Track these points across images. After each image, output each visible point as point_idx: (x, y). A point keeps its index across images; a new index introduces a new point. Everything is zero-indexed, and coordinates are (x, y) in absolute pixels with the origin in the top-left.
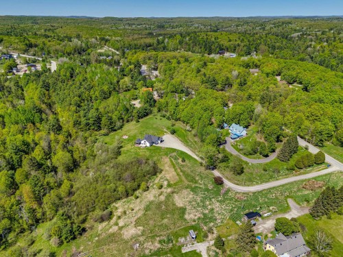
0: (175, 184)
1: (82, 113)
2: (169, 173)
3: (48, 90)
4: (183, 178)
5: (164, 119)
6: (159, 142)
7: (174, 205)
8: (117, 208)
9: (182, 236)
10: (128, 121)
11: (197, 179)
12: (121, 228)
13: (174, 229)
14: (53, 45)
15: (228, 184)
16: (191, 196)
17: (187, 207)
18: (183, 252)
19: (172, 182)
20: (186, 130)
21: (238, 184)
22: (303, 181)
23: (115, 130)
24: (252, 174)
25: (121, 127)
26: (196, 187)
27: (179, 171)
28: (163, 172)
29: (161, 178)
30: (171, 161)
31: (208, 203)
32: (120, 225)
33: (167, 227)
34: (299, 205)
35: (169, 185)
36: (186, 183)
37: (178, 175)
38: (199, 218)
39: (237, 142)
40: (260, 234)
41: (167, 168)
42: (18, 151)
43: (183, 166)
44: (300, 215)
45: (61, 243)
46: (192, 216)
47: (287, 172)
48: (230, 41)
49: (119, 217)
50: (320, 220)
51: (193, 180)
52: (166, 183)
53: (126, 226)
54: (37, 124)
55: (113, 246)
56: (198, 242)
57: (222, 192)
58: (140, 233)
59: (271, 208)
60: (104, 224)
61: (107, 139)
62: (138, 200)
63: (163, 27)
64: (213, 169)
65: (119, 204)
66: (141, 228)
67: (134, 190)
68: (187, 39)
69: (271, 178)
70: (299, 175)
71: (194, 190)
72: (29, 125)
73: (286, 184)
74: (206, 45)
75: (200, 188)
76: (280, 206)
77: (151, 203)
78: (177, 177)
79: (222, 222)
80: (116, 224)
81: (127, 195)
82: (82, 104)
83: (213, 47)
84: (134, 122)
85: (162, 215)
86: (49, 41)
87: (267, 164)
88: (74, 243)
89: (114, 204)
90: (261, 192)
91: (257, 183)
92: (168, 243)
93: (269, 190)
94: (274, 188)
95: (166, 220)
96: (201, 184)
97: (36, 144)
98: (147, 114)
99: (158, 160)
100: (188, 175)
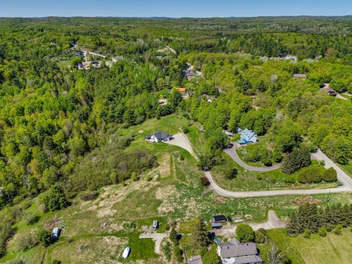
0: (164, 179)
1: (110, 106)
2: (164, 168)
3: (93, 84)
4: (175, 175)
5: (185, 119)
6: (168, 139)
7: (154, 197)
8: (104, 191)
9: (145, 224)
10: (150, 118)
11: (187, 177)
12: (99, 208)
13: (142, 217)
14: (119, 44)
15: (214, 186)
16: (172, 192)
17: (165, 201)
18: (140, 237)
19: (162, 177)
20: (199, 131)
21: (224, 188)
22: (297, 196)
23: (135, 125)
25: (142, 122)
26: (183, 184)
27: (174, 167)
28: (159, 167)
29: (155, 172)
30: (171, 157)
31: (185, 200)
32: (100, 206)
33: (137, 214)
35: (158, 179)
36: (176, 179)
37: (171, 171)
38: (170, 212)
40: (221, 237)
41: (164, 164)
42: (42, 132)
43: (179, 164)
45: (47, 211)
46: (164, 209)
47: (283, 184)
48: (296, 42)
49: (102, 199)
50: (294, 237)
51: (183, 178)
52: (156, 177)
53: (104, 207)
54: (68, 112)
55: (86, 221)
56: (158, 232)
57: (205, 192)
58: (112, 215)
59: (246, 216)
60: (88, 202)
61: (125, 131)
62: (125, 187)
63: (235, 27)
64: (207, 170)
65: (107, 189)
66: (115, 211)
67: (126, 179)
68: (250, 40)
69: (263, 187)
70: (299, 189)
71: (179, 187)
72: (61, 112)
73: (276, 196)
75: (185, 186)
76: (257, 216)
77: (135, 191)
78: (169, 173)
79: (189, 219)
80: (97, 204)
81: (117, 182)
82: (115, 99)
83: (274, 49)
84: (155, 119)
85: (139, 203)
86: (117, 41)
87: (264, 173)
88: (56, 214)
89: (104, 188)
90: (244, 199)
91: (245, 190)
92: (131, 227)
93: (254, 199)
94: (260, 197)
95: (139, 208)
96: (188, 182)
97: (59, 128)
98: (170, 113)
99: (160, 156)
100: (180, 173)
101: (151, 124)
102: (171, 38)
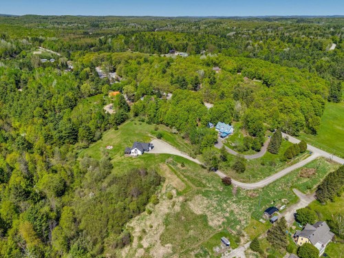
0: (184, 191)
2: (172, 182)
4: (191, 184)
5: (144, 124)
6: (150, 148)
7: (193, 213)
8: (133, 228)
10: (105, 130)
11: (204, 182)
12: (147, 250)
13: (204, 240)
15: (236, 183)
16: (206, 202)
17: (207, 214)
19: (180, 190)
20: (171, 133)
21: (244, 182)
22: (297, 170)
23: (95, 141)
24: (253, 170)
25: (100, 138)
26: (207, 191)
27: (182, 176)
28: (167, 181)
29: (167, 187)
30: (170, 167)
31: (225, 205)
32: (146, 245)
33: (196, 239)
34: (304, 193)
35: (179, 194)
36: (195, 188)
37: (183, 181)
38: (223, 223)
39: (227, 139)
41: (169, 176)
43: (185, 171)
44: (309, 203)
46: (216, 222)
47: (281, 164)
49: (140, 238)
50: (327, 204)
51: (200, 184)
52: (174, 192)
53: (151, 246)
54: (2, 144)
56: (233, 249)
57: (234, 192)
58: (170, 251)
59: (283, 200)
60: (127, 249)
61: (89, 152)
62: (152, 214)
63: (97, 26)
64: (215, 170)
65: (133, 223)
66: (169, 245)
67: (145, 204)
69: (271, 171)
70: (292, 164)
71: (206, 194)
74: (154, 45)
75: (211, 191)
77: (168, 215)
78: (183, 184)
79: (247, 223)
80: (141, 246)
81: (140, 212)
82: (47, 115)
84: (112, 130)
85: (185, 227)
87: (262, 159)
89: (128, 224)
90: (268, 186)
91: (261, 179)
92: (205, 255)
93: (274, 184)
94: (277, 180)
95: (192, 231)
96: (210, 187)
99: (157, 168)
100: (194, 180)
101: (111, 138)
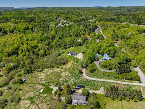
1: (59, 41)
2: (69, 66)
3: (57, 33)
5: (85, 48)
6: (75, 55)
7: (61, 74)
8: (45, 70)
9: (53, 83)
10: (72, 46)
12: (41, 75)
13: (53, 81)
14: (74, 18)
15: (84, 74)
16: (68, 74)
17: (63, 77)
18: (49, 87)
19: (67, 68)
21: (88, 76)
23: (66, 48)
24: (96, 74)
25: (69, 48)
26: (73, 72)
27: (73, 65)
28: (67, 65)
29: (65, 66)
30: (73, 62)
31: (71, 77)
33: (52, 79)
34: (104, 90)
35: (65, 69)
36: (71, 69)
37: (71, 67)
39: (103, 61)
40: (77, 93)
41: (70, 64)
42: (32, 47)
43: (75, 64)
45: (25, 73)
46: (62, 79)
47: (113, 78)
49: (43, 73)
50: (107, 98)
51: (74, 70)
53: (43, 75)
54: (43, 42)
55: (35, 79)
56: (56, 87)
57: (79, 76)
59: (91, 87)
60: (38, 73)
61: (61, 50)
62: (53, 70)
63: (130, 11)
64: (84, 68)
65: (47, 69)
66: (45, 77)
67: (54, 67)
69: (103, 78)
71: (71, 72)
72: (40, 41)
73: (107, 82)
75: (74, 72)
76: (96, 88)
77: (55, 72)
80: (41, 74)
81: (50, 68)
82: (62, 38)
84: (74, 47)
85: (54, 76)
86: (74, 16)
87: (106, 73)
88: (27, 74)
90: (93, 81)
91: (96, 78)
92: (47, 83)
93: (97, 81)
94: (100, 81)
95: (54, 78)
96: (75, 71)
97: (38, 47)
98: (81, 45)
99: (69, 60)
100: (74, 68)
101: (72, 49)
102: (97, 15)
